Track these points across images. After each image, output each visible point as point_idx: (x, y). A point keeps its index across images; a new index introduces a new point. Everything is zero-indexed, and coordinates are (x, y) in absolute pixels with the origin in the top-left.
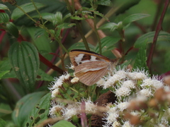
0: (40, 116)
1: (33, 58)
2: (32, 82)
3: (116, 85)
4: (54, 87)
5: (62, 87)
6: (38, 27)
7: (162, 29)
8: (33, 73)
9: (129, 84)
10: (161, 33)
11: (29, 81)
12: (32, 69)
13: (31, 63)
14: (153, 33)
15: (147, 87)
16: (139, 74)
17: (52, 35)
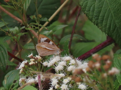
0: (14, 84)
1: (4, 53)
2: (4, 66)
3: (55, 65)
4: (20, 68)
5: (24, 68)
6: (7, 35)
7: (75, 33)
8: (5, 61)
9: (63, 63)
10: (74, 35)
11: (3, 66)
12: (4, 59)
13: (3, 56)
14: (70, 36)
15: (73, 64)
16: (68, 58)
17: (15, 40)
